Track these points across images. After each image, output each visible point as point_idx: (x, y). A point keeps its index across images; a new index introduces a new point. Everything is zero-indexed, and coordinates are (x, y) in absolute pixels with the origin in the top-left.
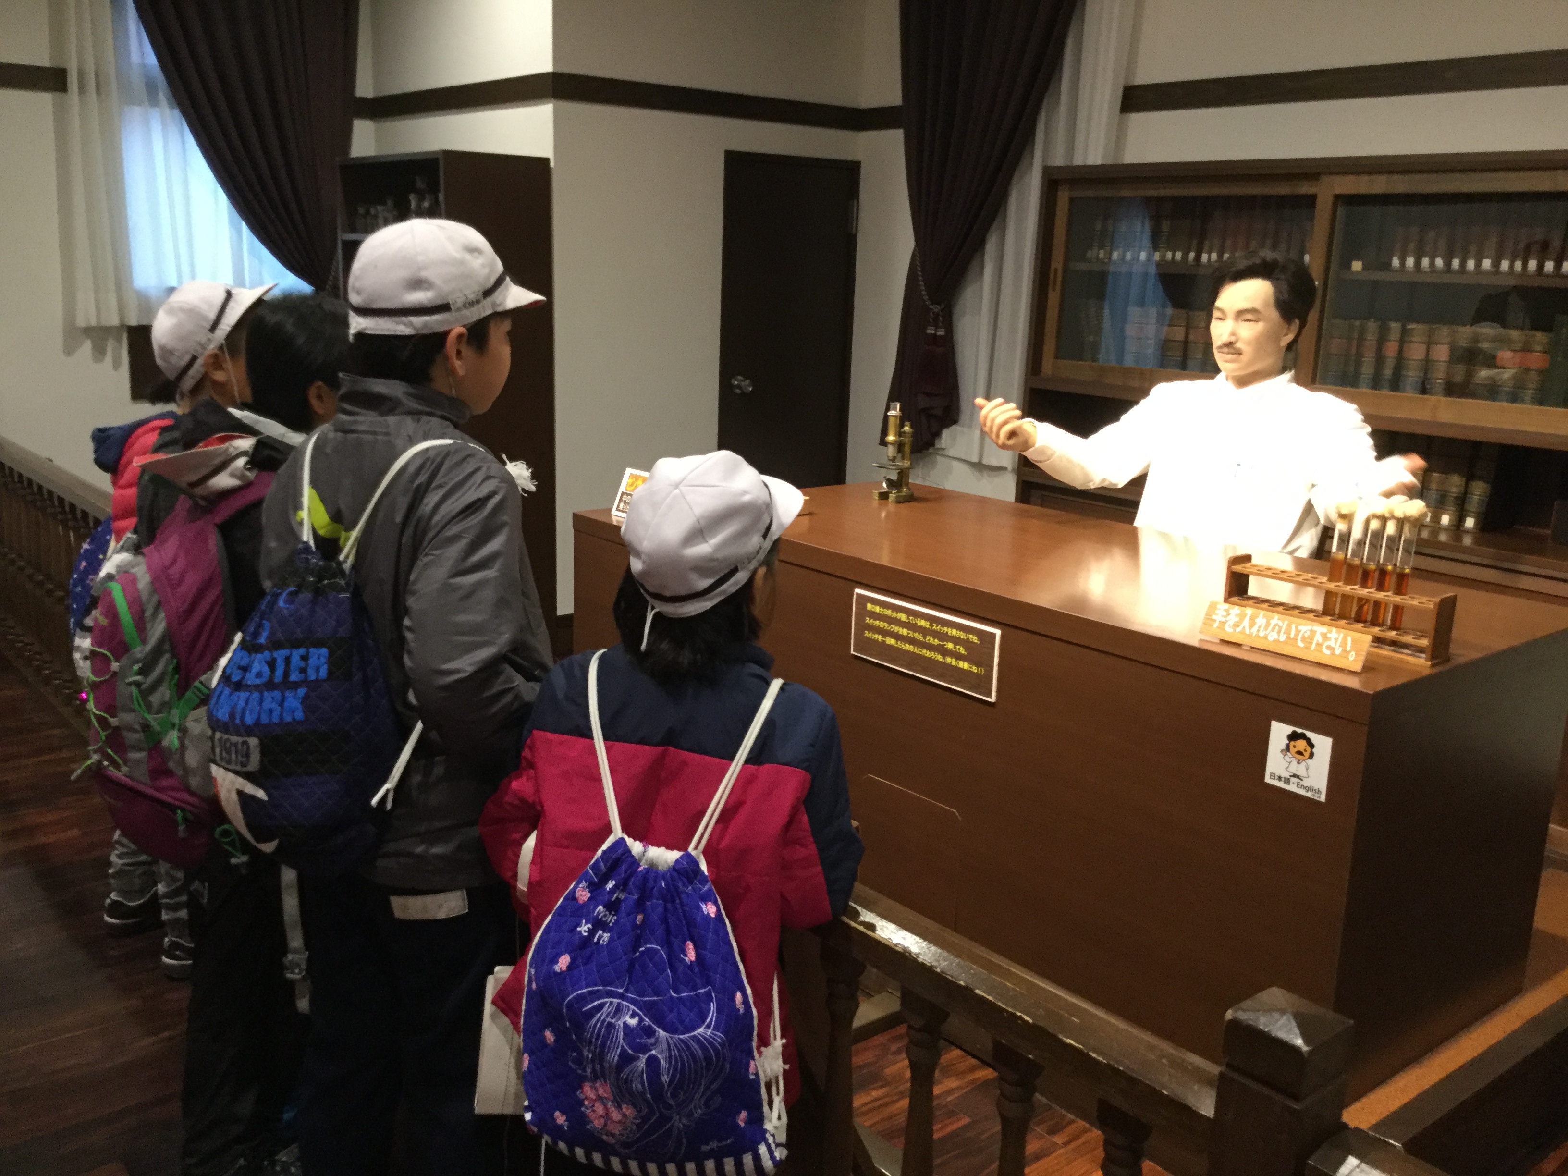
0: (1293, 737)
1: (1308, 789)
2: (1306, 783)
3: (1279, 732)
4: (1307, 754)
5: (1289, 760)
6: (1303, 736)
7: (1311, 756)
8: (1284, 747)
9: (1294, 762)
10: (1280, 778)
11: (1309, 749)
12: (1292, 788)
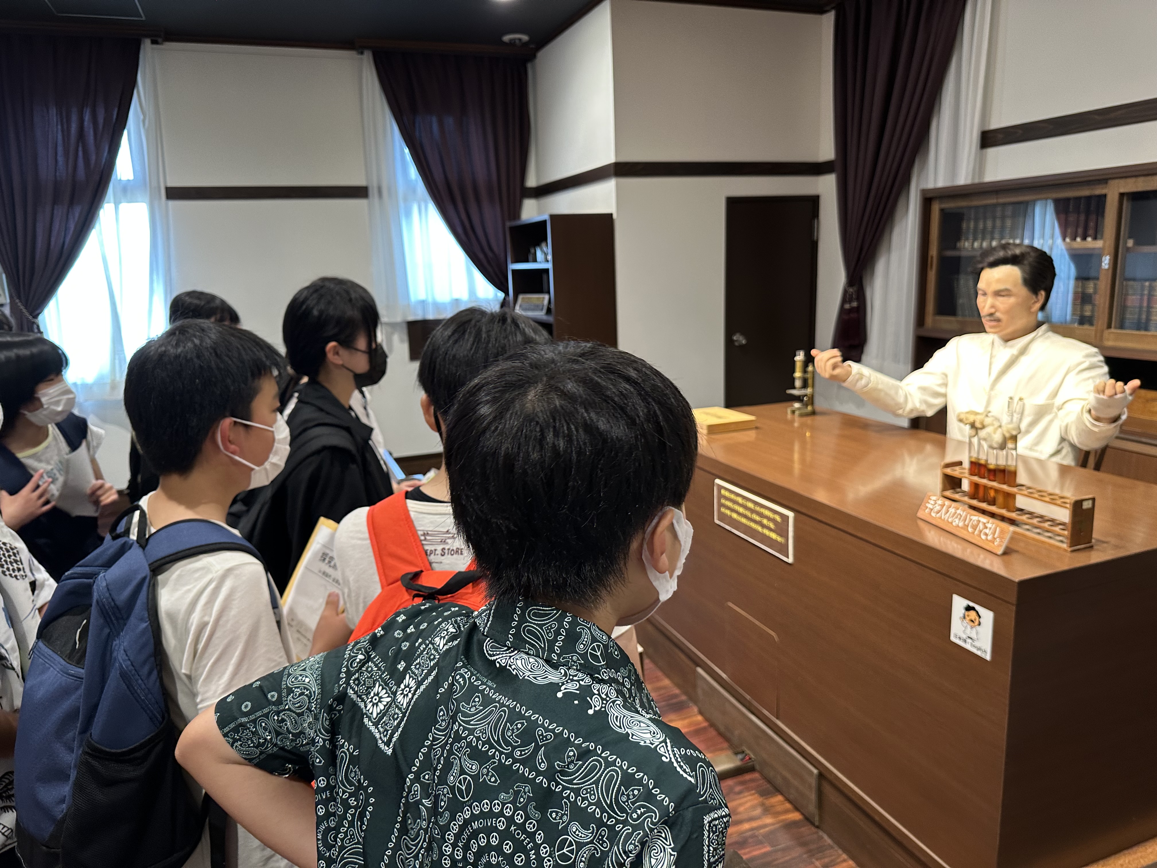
0: (969, 608)
1: (979, 649)
2: (977, 644)
3: (959, 603)
4: (977, 623)
5: (965, 625)
6: (973, 609)
7: (979, 624)
8: (962, 615)
9: (969, 627)
10: (960, 638)
11: (977, 618)
12: (968, 646)
